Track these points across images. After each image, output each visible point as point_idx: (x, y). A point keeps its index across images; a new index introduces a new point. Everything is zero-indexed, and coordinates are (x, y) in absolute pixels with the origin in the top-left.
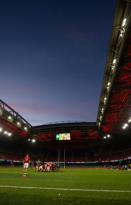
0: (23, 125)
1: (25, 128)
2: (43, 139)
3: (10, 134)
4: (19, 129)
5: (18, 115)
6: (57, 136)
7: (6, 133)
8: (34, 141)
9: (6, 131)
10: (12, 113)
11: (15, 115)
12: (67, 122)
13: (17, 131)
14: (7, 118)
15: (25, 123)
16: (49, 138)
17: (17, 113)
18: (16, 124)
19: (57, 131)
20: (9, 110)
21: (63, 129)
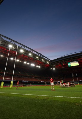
0: (46, 60)
1: (47, 62)
2: (59, 67)
3: (39, 67)
4: (44, 63)
5: (41, 55)
6: (69, 64)
7: (37, 66)
8: (54, 69)
9: (37, 65)
10: (38, 55)
11: (40, 55)
12: (74, 54)
13: (43, 64)
14: (36, 58)
15: (46, 59)
16: (63, 66)
17: (40, 54)
18: (42, 60)
19: (68, 60)
20: (36, 53)
21: (72, 58)
